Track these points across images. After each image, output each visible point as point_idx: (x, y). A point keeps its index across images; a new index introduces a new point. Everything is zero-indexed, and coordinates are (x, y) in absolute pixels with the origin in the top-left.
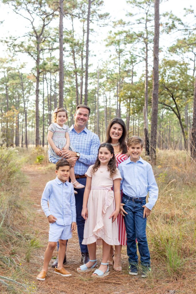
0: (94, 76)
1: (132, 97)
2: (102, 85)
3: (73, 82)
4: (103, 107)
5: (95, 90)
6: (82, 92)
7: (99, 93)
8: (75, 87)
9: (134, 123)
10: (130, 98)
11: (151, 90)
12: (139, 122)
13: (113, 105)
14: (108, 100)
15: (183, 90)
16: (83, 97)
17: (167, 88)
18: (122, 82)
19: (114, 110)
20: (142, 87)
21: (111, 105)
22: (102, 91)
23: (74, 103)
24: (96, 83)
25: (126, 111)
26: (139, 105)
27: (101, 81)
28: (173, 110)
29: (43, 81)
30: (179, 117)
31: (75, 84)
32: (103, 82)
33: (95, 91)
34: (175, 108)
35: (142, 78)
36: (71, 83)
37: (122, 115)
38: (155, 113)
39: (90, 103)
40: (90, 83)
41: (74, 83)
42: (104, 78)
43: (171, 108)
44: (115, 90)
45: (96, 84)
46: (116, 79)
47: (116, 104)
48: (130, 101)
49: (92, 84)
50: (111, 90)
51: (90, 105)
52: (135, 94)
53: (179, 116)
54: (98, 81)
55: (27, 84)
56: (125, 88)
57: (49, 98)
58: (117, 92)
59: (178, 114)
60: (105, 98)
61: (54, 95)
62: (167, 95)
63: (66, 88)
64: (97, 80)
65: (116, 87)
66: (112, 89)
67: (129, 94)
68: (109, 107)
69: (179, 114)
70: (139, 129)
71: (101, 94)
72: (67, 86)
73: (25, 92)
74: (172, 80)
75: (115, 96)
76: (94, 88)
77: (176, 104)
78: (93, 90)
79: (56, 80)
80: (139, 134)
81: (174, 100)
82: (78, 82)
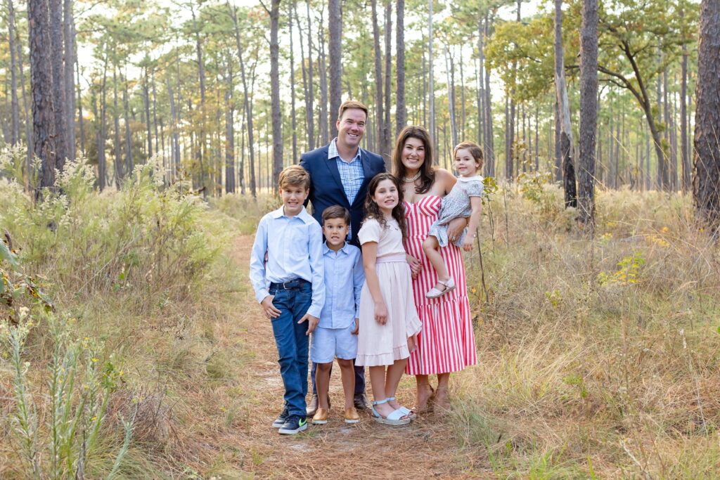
0: (420, 7)
1: (520, 54)
2: (441, 28)
3: (367, 23)
4: (444, 86)
5: (423, 43)
6: (388, 48)
7: (434, 50)
8: (372, 36)
9: (524, 125)
10: (513, 57)
11: (570, 34)
12: (537, 122)
13: (470, 80)
14: (458, 67)
15: (656, 32)
16: (394, 62)
17: (613, 27)
18: (492, 20)
19: (471, 91)
20: (545, 29)
21: (464, 81)
22: (442, 46)
23: (371, 77)
24: (425, 23)
25: (504, 94)
26: (539, 75)
27: (438, 18)
28: (629, 87)
29: (291, 25)
30: (645, 105)
31: (371, 30)
32: (444, 22)
33: (422, 46)
34: (633, 80)
35: (544, 5)
36: (360, 25)
37: (495, 104)
38: (590, 91)
39: (410, 77)
40: (411, 27)
41: (368, 27)
42: (444, 11)
43: (625, 81)
44: (476, 41)
45: (426, 27)
46: (476, 10)
47: (479, 76)
48: (515, 65)
49: (414, 28)
50: (464, 42)
51: (412, 82)
52: (528, 49)
53: (644, 100)
54: (429, 20)
55: (250, 35)
56: (501, 33)
57: (307, 67)
58: (481, 44)
59: (641, 95)
60: (449, 61)
61: (319, 59)
62: (612, 46)
63: (350, 42)
64: (427, 16)
65: (476, 33)
66: (465, 38)
67: (511, 47)
68: (461, 84)
69: (645, 97)
70: (537, 139)
71: (439, 52)
72: (350, 35)
73: (245, 55)
74: (626, 6)
75: (474, 57)
76: (421, 39)
77: (635, 69)
78: (417, 44)
79: (322, 21)
80: (539, 152)
81: (630, 58)
82: (379, 24)
